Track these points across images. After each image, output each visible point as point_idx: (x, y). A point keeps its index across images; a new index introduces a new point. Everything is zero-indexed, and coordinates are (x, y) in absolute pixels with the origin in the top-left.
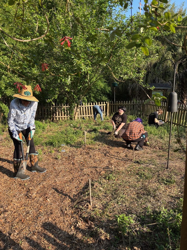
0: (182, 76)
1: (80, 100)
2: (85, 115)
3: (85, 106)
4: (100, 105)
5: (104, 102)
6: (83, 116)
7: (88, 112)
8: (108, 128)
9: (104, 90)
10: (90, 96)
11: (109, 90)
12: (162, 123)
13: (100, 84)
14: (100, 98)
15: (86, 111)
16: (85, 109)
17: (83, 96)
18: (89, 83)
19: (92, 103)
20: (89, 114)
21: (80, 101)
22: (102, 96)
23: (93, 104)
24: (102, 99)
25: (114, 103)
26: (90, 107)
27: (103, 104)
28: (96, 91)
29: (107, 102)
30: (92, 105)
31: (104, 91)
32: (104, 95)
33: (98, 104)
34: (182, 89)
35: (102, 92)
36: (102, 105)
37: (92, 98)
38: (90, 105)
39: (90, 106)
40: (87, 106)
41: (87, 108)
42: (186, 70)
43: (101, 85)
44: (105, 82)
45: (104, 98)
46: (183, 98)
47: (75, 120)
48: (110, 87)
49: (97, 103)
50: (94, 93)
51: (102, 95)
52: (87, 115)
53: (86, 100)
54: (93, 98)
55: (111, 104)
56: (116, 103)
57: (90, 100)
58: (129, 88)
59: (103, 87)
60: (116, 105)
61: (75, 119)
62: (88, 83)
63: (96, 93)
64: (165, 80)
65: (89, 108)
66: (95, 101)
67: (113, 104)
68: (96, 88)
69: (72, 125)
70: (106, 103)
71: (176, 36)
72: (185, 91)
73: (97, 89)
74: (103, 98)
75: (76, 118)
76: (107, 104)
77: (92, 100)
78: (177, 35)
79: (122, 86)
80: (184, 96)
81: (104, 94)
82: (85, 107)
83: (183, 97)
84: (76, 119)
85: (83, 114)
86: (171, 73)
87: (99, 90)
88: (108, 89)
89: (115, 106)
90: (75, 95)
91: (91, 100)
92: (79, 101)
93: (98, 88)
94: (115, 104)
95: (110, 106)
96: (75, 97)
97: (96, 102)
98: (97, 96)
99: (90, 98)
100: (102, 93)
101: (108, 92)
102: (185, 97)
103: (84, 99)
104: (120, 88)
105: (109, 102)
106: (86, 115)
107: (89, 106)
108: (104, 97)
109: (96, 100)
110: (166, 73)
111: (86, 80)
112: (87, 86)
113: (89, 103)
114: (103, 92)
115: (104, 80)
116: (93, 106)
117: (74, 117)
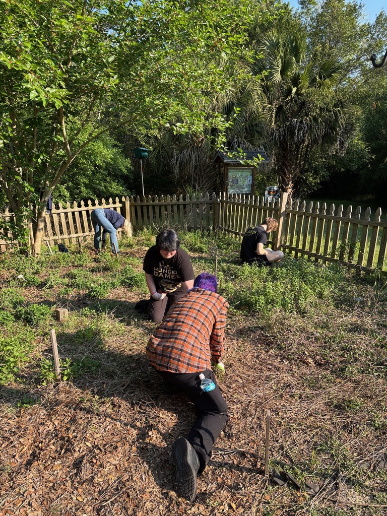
0: (285, 134)
1: (46, 195)
2: (66, 236)
3: (66, 211)
4: (104, 206)
5: (117, 199)
6: (60, 237)
7: (76, 227)
8: (136, 282)
9: (114, 166)
10: (77, 184)
11: (128, 167)
12: (278, 256)
13: (101, 152)
14: (105, 187)
15: (68, 223)
16: (67, 217)
17: (52, 186)
18: (68, 146)
19: (82, 203)
20: (77, 233)
21: (45, 201)
22: (110, 183)
23: (86, 205)
24: (110, 189)
25: (141, 200)
26: (80, 213)
27: (114, 203)
28: (93, 168)
29: (123, 198)
30: (83, 208)
31: (114, 170)
32: (114, 180)
33: (100, 204)
34: (284, 164)
35: (109, 171)
36: (111, 206)
37: (83, 189)
38: (79, 206)
39: (80, 209)
40: (69, 210)
41: (70, 215)
42: (291, 121)
43: (105, 152)
44: (114, 146)
45: (115, 187)
46: (286, 183)
47: (36, 256)
48: (128, 160)
49: (97, 202)
50: (88, 176)
51: (108, 180)
52: (73, 235)
53: (67, 194)
54: (86, 189)
55: (135, 204)
56: (147, 201)
57: (77, 194)
58: (173, 161)
59: (112, 159)
60: (148, 206)
61: (36, 252)
62: (66, 146)
63: (94, 174)
64: (252, 143)
65: (77, 214)
66: (91, 196)
67: (139, 203)
68: (92, 162)
69: (21, 276)
70: (121, 202)
71: (266, 45)
72: (289, 168)
73: (95, 165)
74: (112, 188)
75: (38, 249)
76: (125, 202)
77: (84, 194)
78: (269, 42)
79: (157, 158)
80: (287, 178)
81: (114, 175)
82: (66, 214)
83: (285, 180)
84: (40, 253)
85: (62, 233)
86: (263, 128)
87: (100, 167)
88: (125, 164)
89: (145, 208)
90: (26, 184)
91: (81, 192)
92: (43, 200)
93: (98, 162)
94: (145, 203)
95: (133, 208)
96: (27, 190)
97: (94, 197)
98: (95, 184)
99: (78, 189)
100: (109, 174)
101: (126, 172)
102: (289, 181)
103: (60, 192)
104: (153, 161)
105: (130, 197)
106: (70, 233)
107: (76, 209)
108: (114, 185)
109: (95, 193)
110: (252, 126)
111: (59, 139)
112: (63, 156)
113: (75, 202)
114: (113, 172)
115: (112, 141)
116: (86, 209)
117: (33, 246)
